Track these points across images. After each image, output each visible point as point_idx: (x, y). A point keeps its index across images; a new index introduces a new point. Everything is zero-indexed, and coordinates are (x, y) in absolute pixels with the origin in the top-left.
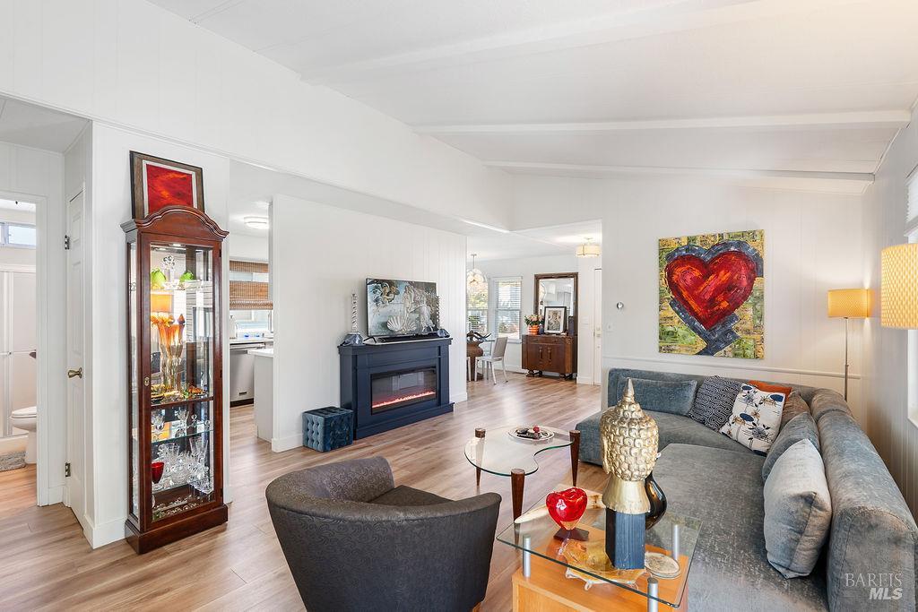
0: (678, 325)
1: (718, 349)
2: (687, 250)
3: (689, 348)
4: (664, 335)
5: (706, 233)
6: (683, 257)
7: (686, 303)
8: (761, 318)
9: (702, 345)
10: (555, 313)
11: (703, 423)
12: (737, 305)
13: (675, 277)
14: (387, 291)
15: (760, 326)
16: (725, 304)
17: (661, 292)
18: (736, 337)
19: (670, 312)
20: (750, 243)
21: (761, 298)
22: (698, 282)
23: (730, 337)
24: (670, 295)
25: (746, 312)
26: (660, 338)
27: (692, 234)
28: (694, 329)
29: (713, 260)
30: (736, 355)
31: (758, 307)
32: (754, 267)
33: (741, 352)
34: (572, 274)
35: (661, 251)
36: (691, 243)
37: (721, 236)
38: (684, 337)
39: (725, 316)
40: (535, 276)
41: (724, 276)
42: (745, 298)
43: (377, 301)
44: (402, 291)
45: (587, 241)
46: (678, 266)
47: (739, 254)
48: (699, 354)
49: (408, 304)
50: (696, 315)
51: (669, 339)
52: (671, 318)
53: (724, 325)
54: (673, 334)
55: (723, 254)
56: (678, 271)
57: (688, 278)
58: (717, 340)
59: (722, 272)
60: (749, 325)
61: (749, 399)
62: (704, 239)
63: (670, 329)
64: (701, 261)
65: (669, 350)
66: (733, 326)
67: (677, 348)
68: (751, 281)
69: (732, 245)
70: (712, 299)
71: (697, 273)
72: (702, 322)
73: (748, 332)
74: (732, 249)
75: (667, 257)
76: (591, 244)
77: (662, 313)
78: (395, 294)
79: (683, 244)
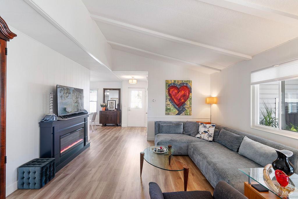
0: (171, 107)
1: (181, 113)
2: (174, 84)
3: (174, 113)
4: (167, 109)
5: (178, 80)
6: (172, 86)
7: (173, 100)
8: (191, 104)
9: (177, 112)
10: (112, 103)
11: (190, 135)
12: (186, 101)
13: (170, 92)
14: (66, 92)
15: (191, 106)
16: (183, 100)
17: (166, 96)
18: (185, 109)
19: (169, 102)
20: (189, 84)
21: (191, 99)
22: (176, 94)
23: (184, 109)
24: (169, 97)
25: (188, 102)
26: (166, 111)
27: (175, 80)
28: (175, 107)
29: (180, 87)
30: (185, 115)
31: (191, 101)
32: (189, 90)
33: (187, 113)
34: (118, 89)
35: (166, 84)
36: (175, 82)
37: (182, 81)
38: (173, 110)
39: (183, 104)
40: (104, 89)
41: (183, 92)
42: (188, 99)
43: (61, 97)
44: (72, 92)
45: (132, 78)
46: (171, 89)
47: (186, 87)
48: (176, 115)
49: (74, 99)
50: (176, 103)
51: (168, 111)
52: (169, 104)
53: (183, 106)
54: (169, 109)
55: (183, 86)
56: (171, 90)
57: (174, 92)
58: (181, 111)
59: (182, 91)
60: (188, 106)
61: (205, 127)
62: (178, 81)
63: (169, 108)
64: (177, 88)
65: (168, 114)
66: (185, 106)
67: (171, 113)
68: (189, 94)
69: (185, 84)
70: (180, 99)
71: (176, 91)
72: (177, 105)
73: (188, 108)
74: (185, 85)
75: (168, 86)
76: (133, 79)
77: (166, 103)
78: (69, 94)
79: (173, 82)
